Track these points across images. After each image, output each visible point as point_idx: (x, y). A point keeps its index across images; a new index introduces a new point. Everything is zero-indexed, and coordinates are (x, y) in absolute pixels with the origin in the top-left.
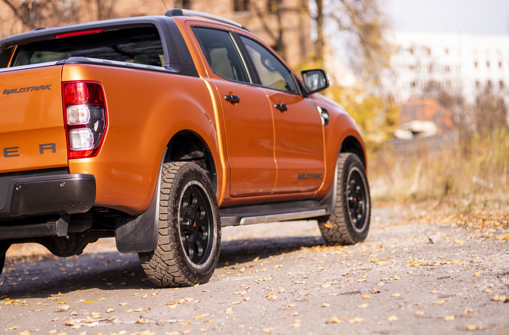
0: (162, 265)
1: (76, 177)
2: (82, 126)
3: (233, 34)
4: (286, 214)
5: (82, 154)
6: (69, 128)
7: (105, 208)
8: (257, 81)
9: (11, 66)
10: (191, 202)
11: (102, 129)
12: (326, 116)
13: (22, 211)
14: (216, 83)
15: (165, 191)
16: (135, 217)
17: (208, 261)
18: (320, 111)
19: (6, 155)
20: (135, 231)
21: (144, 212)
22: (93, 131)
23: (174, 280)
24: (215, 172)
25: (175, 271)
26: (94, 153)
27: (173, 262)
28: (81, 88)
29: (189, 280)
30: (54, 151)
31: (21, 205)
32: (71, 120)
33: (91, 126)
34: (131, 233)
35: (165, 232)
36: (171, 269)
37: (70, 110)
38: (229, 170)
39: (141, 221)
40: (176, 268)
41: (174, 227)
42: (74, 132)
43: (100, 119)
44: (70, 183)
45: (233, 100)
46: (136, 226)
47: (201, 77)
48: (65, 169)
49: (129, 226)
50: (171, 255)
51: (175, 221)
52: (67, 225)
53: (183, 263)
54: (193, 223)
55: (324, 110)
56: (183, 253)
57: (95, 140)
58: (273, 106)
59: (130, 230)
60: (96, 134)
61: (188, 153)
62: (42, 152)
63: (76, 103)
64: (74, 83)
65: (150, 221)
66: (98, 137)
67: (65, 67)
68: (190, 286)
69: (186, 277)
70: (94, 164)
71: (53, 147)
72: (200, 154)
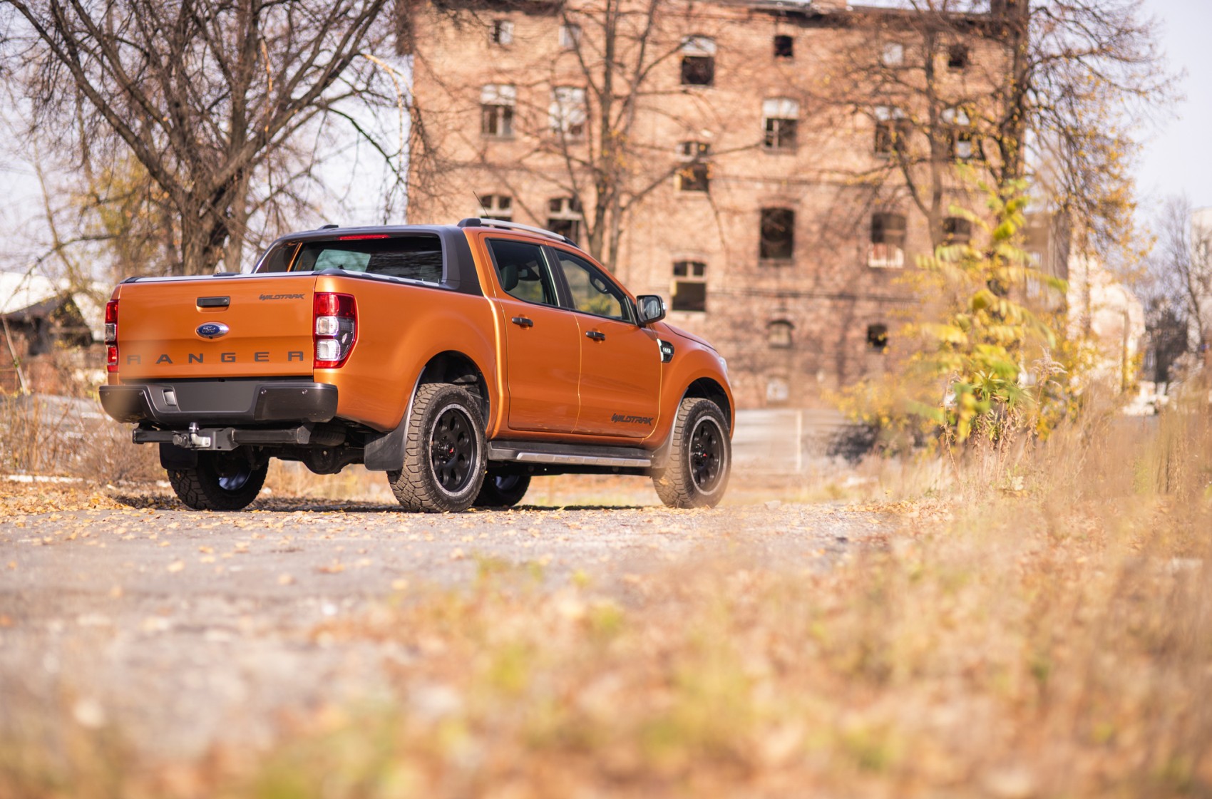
0: (409, 487)
1: (319, 386)
2: (330, 337)
3: (545, 248)
4: (584, 458)
5: (326, 364)
6: (317, 338)
7: (355, 423)
8: (569, 304)
9: (292, 270)
10: (452, 427)
11: (350, 343)
12: (668, 351)
13: (266, 416)
14: (504, 304)
15: (418, 411)
16: (384, 434)
17: (465, 490)
18: (660, 344)
19: (257, 360)
20: (382, 449)
21: (391, 430)
22: (340, 343)
23: (421, 504)
24: (488, 398)
25: (422, 494)
26: (339, 364)
27: (419, 484)
28: (332, 299)
29: (438, 505)
30: (302, 359)
31: (265, 410)
32: (320, 330)
33: (339, 338)
34: (380, 450)
35: (414, 452)
36: (419, 492)
37: (319, 321)
38: (508, 399)
39: (390, 438)
40: (422, 491)
41: (424, 448)
42: (322, 342)
43: (349, 332)
44: (312, 391)
45: (524, 323)
46: (385, 444)
47: (486, 297)
48: (310, 377)
49: (378, 443)
50: (418, 476)
51: (426, 442)
52: (309, 433)
53: (431, 486)
54: (450, 449)
55: (665, 344)
56: (432, 476)
57: (342, 352)
58: (583, 334)
59: (378, 447)
60: (343, 346)
61: (461, 376)
62: (290, 359)
63: (327, 315)
64: (327, 295)
65: (398, 440)
66: (345, 350)
67: (320, 278)
68: (438, 512)
69: (434, 502)
70: (339, 375)
71: (301, 356)
72: (474, 378)
